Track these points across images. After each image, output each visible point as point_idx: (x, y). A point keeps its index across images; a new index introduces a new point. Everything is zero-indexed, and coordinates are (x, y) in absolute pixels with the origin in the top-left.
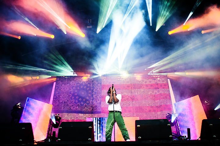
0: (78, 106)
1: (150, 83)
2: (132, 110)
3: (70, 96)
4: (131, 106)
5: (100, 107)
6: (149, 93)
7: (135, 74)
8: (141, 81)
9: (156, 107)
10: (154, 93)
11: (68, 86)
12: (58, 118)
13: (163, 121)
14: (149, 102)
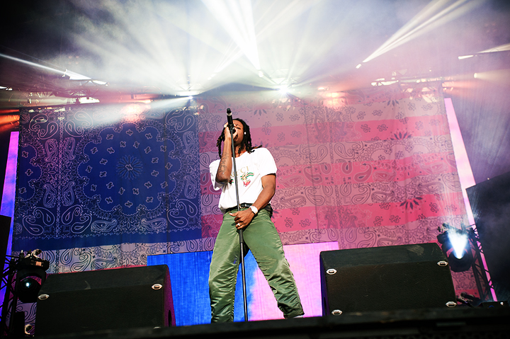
0: (116, 218)
1: (376, 118)
2: (315, 218)
3: (82, 181)
4: (309, 204)
5: (198, 215)
6: (375, 157)
7: (321, 88)
8: (344, 112)
9: (402, 204)
10: (393, 154)
11: (71, 145)
12: (39, 264)
13: (423, 249)
14: (376, 190)
